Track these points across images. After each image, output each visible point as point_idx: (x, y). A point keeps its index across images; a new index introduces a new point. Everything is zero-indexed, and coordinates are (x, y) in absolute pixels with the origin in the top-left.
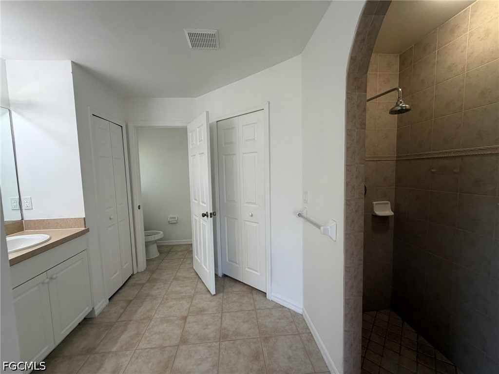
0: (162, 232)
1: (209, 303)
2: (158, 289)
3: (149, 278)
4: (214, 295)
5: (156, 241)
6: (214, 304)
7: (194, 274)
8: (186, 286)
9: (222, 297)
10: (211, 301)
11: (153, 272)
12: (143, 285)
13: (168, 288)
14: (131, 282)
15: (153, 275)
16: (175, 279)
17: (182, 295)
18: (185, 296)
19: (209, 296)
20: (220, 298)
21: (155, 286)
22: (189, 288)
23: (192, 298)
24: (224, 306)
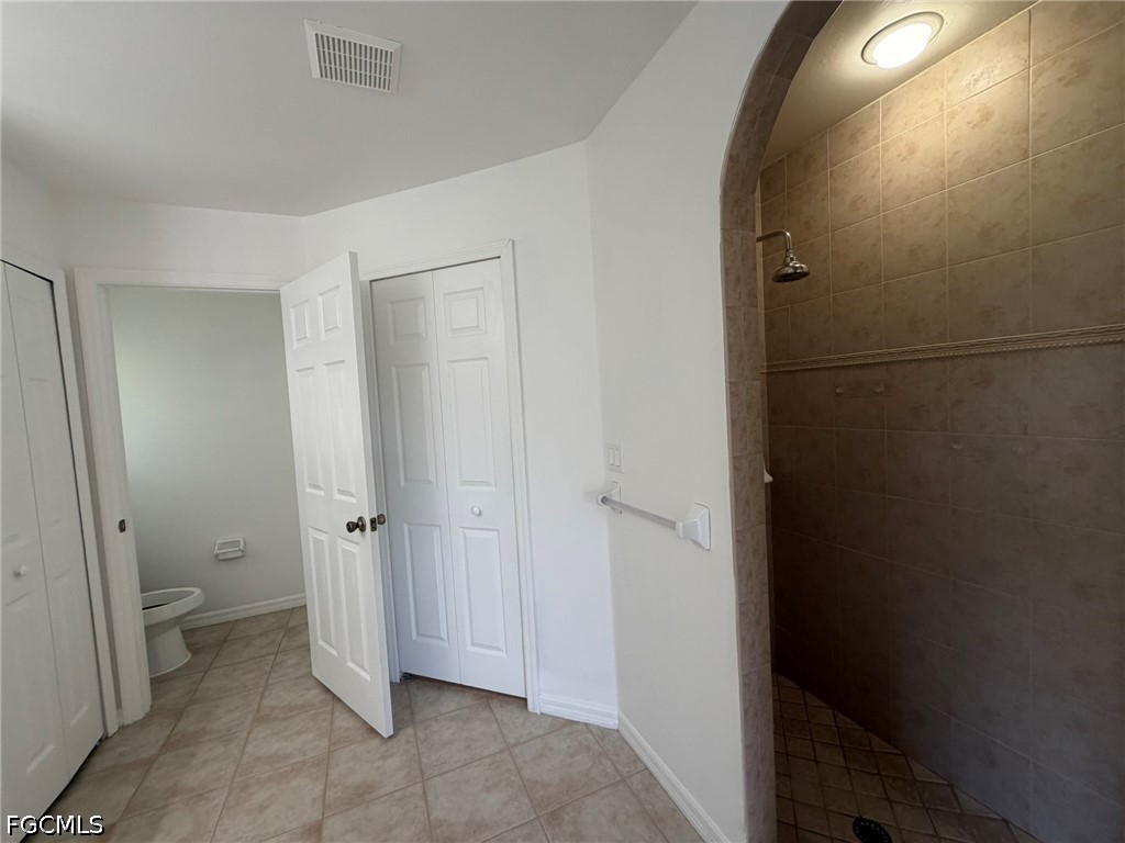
0: (197, 591)
1: (380, 763)
2: (205, 762)
3: (169, 737)
4: (390, 737)
5: (179, 620)
6: (394, 762)
7: (317, 691)
8: (299, 733)
9: (412, 739)
10: (384, 758)
11: (178, 714)
12: (149, 763)
13: (243, 753)
14: (100, 763)
15: (182, 724)
16: (261, 718)
17: (292, 761)
18: (303, 762)
19: (375, 743)
20: (408, 742)
21: (193, 755)
22: (310, 736)
23: (325, 762)
24: (424, 760)
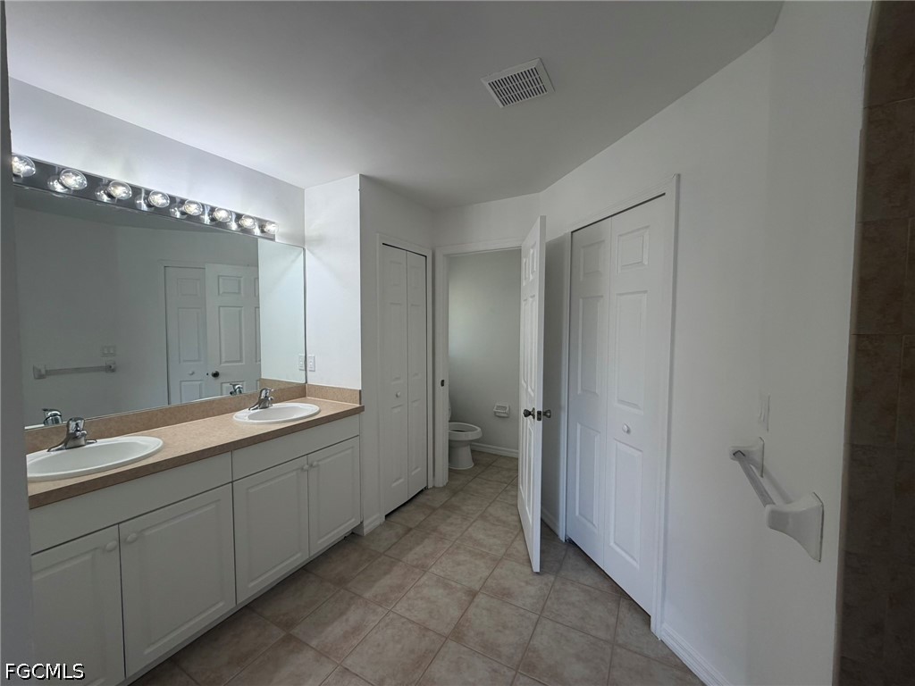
0: (479, 429)
1: (523, 584)
2: (452, 524)
3: (446, 502)
4: (537, 573)
5: (470, 443)
7: (515, 518)
8: (495, 537)
9: (550, 585)
10: (527, 583)
11: (455, 493)
12: (434, 509)
13: (467, 530)
14: (421, 499)
15: (453, 499)
16: (483, 517)
17: (483, 549)
18: (488, 554)
19: (527, 570)
20: (546, 584)
21: (449, 517)
22: (499, 542)
23: (497, 562)
24: (549, 603)
